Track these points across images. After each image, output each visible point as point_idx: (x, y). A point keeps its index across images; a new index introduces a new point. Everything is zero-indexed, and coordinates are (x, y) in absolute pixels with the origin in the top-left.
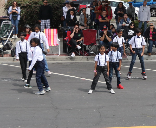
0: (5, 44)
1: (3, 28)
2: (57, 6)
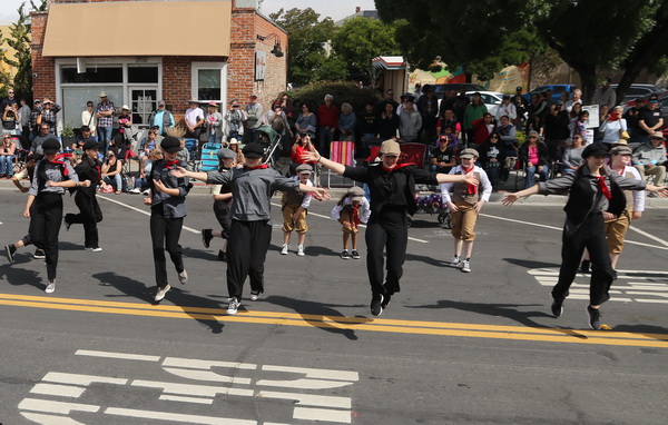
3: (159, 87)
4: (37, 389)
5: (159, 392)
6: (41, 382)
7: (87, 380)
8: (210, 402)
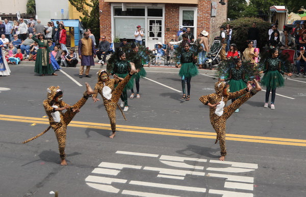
0: (214, 59)
1: (213, 46)
2: (264, 28)
3: (163, 19)
4: (96, 171)
5: (158, 173)
6: (97, 167)
7: (121, 166)
8: (183, 178)
